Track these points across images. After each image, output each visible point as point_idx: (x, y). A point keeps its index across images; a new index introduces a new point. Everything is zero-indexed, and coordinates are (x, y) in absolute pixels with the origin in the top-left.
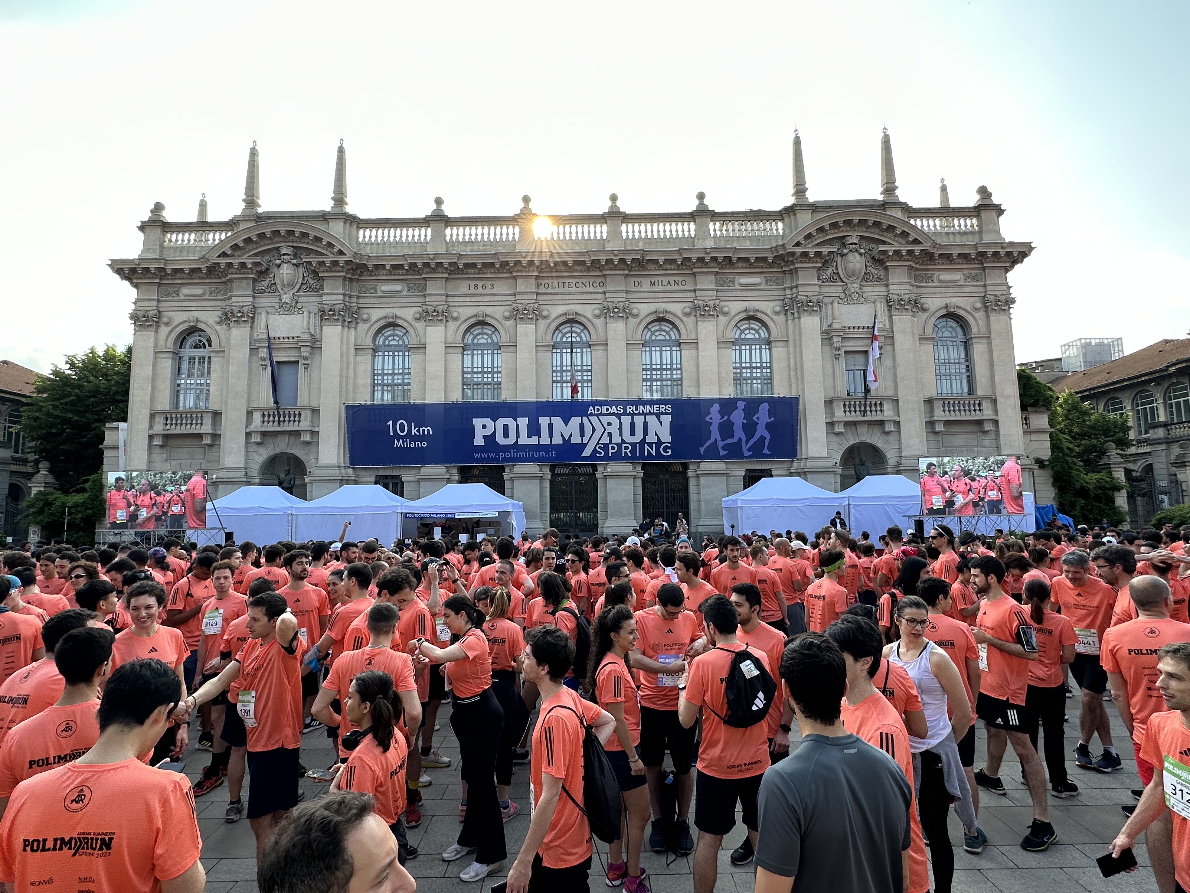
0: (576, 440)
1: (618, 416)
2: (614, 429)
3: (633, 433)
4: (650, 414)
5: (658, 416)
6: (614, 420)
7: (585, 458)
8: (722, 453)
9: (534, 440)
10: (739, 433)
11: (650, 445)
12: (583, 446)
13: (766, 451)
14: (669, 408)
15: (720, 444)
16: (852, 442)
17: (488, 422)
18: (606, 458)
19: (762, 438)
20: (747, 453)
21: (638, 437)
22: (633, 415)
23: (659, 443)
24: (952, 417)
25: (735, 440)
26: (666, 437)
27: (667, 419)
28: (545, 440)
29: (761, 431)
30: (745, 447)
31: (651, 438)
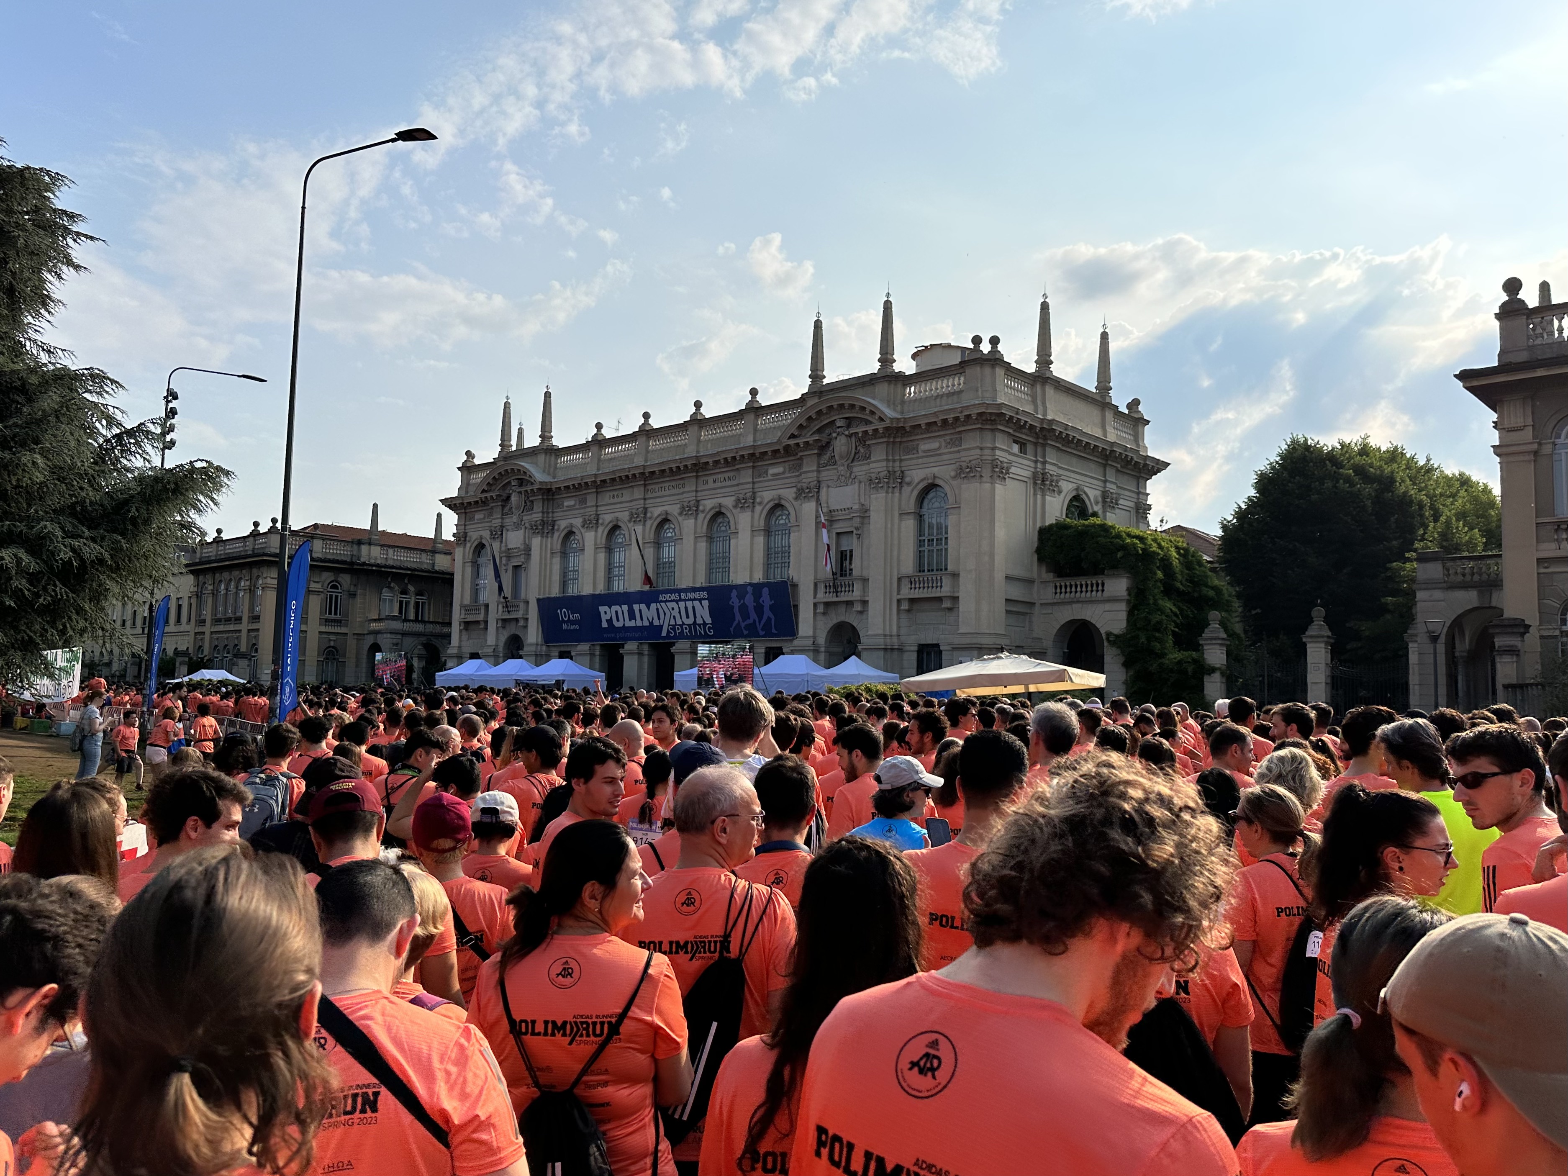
0: (656, 623)
1: (677, 602)
2: (675, 613)
3: (688, 617)
4: (695, 599)
5: (700, 600)
6: (674, 604)
7: (664, 638)
8: (746, 632)
9: (632, 624)
10: (753, 616)
11: (699, 625)
12: (661, 627)
13: (774, 631)
14: (704, 594)
15: (743, 625)
16: (835, 621)
17: (606, 608)
18: (675, 637)
19: (769, 619)
20: (762, 633)
21: (690, 621)
22: (685, 600)
23: (705, 624)
24: (917, 594)
25: (750, 621)
26: (709, 620)
27: (706, 603)
28: (639, 623)
29: (767, 613)
30: (759, 627)
31: (699, 621)
